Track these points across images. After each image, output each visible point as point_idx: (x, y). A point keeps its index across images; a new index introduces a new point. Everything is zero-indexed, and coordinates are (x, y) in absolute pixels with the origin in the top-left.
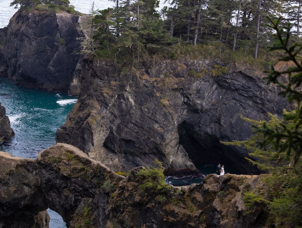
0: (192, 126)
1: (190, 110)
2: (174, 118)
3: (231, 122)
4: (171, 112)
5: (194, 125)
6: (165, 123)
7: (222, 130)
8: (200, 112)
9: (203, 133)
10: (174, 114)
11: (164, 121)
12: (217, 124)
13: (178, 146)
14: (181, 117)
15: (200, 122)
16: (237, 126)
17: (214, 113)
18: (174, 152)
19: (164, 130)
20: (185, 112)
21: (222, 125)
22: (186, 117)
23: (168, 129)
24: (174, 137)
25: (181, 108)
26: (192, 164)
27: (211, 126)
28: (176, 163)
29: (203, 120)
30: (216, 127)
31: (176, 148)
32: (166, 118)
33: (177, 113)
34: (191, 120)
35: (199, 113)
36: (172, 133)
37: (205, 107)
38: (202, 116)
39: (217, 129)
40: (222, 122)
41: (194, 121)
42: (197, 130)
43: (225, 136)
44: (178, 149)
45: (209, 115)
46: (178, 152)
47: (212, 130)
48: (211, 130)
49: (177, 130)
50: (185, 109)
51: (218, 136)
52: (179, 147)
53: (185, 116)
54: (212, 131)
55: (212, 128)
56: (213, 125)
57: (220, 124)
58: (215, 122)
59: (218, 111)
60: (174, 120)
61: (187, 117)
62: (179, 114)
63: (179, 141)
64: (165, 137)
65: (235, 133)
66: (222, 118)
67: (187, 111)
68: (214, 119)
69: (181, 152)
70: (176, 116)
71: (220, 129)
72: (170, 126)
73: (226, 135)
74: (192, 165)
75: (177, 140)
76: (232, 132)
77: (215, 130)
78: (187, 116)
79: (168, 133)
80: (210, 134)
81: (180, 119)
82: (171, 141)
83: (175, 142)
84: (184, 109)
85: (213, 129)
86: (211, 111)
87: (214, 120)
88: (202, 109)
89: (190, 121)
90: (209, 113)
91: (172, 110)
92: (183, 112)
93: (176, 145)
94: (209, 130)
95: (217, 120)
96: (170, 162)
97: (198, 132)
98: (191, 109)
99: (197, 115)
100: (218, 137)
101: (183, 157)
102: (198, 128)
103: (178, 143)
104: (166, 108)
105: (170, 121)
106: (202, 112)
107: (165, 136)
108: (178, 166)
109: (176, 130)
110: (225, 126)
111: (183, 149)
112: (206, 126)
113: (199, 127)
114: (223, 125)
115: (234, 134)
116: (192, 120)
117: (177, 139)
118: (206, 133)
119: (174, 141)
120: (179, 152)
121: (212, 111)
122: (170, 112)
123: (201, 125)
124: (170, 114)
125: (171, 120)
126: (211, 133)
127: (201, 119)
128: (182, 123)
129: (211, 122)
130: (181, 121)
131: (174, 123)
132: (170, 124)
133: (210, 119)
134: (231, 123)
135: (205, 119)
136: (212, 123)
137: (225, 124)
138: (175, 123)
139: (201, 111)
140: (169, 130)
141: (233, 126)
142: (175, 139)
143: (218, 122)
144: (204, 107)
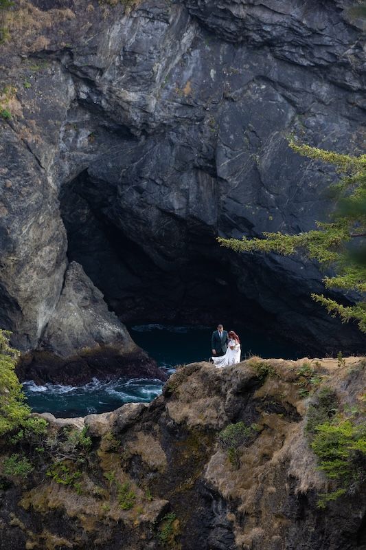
0: (114, 189)
1: (101, 131)
2: (42, 161)
3: (256, 165)
4: (31, 139)
5: (122, 184)
6: (9, 183)
7: (223, 198)
8: (138, 133)
9: (153, 214)
10: (41, 146)
11: (8, 176)
12: (204, 178)
13: (64, 266)
14: (69, 158)
15: (139, 171)
16: (277, 177)
17: (192, 134)
18: (52, 289)
19: (10, 210)
20: (83, 139)
21: (221, 179)
22: (87, 155)
23: (25, 205)
24: (47, 234)
25: (68, 124)
26: (121, 331)
27: (182, 186)
28: (60, 332)
29: (152, 163)
30: (202, 188)
31: (58, 276)
32: (12, 165)
33: (52, 142)
34: (108, 169)
35: (138, 140)
36: (41, 220)
37: (156, 114)
38: (149, 148)
39: (207, 195)
40: (223, 166)
41: (119, 169)
42: (132, 205)
43: (237, 218)
44: (65, 278)
45: (172, 144)
46: (67, 289)
47: (188, 199)
48: (184, 200)
49: (57, 206)
50: (82, 125)
51: (211, 221)
52: (67, 269)
53: (86, 152)
54: (188, 203)
55: (185, 193)
56: (192, 181)
57: (214, 173)
58: (197, 169)
59: (206, 128)
60: (43, 171)
61: (92, 157)
62: (62, 145)
63: (66, 249)
64: (14, 236)
65: (273, 207)
66: (221, 154)
67: (89, 133)
68: (190, 158)
69: (78, 289)
70: (49, 156)
71: (216, 193)
72: (29, 194)
73: (240, 214)
74: (119, 335)
75: (61, 243)
76: (261, 202)
77: (199, 198)
78: (91, 152)
79: (23, 221)
80: (182, 214)
81: (66, 167)
82: (38, 248)
83: (51, 251)
84: (77, 127)
85: (192, 197)
86: (180, 130)
87: (193, 160)
88: (146, 124)
89: (105, 171)
90: (173, 136)
91: (33, 133)
92: (77, 137)
93: (57, 264)
94: (175, 202)
95: (202, 162)
96: (36, 329)
97: (135, 209)
98: (104, 127)
99: (129, 148)
100: (209, 223)
101: (85, 307)
102: (136, 195)
103: (64, 255)
104: (12, 127)
105: (28, 175)
106: (147, 136)
107: (13, 231)
108: (67, 340)
109: (53, 206)
110: (234, 182)
111: (85, 277)
112: (164, 184)
113: (140, 190)
114: (225, 178)
115: (268, 208)
116: (110, 165)
117: (58, 240)
118: (167, 213)
119: (47, 249)
120: (70, 290)
121: (183, 128)
122: (25, 142)
123: (144, 184)
124: (28, 148)
125: (31, 171)
126: (184, 211)
127: (145, 161)
128: (73, 181)
129: (180, 171)
130: (71, 173)
131: (45, 182)
132: (31, 185)
133: (179, 158)
134: (255, 168)
135: (158, 160)
136: (185, 175)
137: (233, 175)
138: (50, 180)
139: (144, 132)
140: (27, 210)
141: (263, 179)
142: (50, 242)
143: (209, 167)
144: (151, 115)
